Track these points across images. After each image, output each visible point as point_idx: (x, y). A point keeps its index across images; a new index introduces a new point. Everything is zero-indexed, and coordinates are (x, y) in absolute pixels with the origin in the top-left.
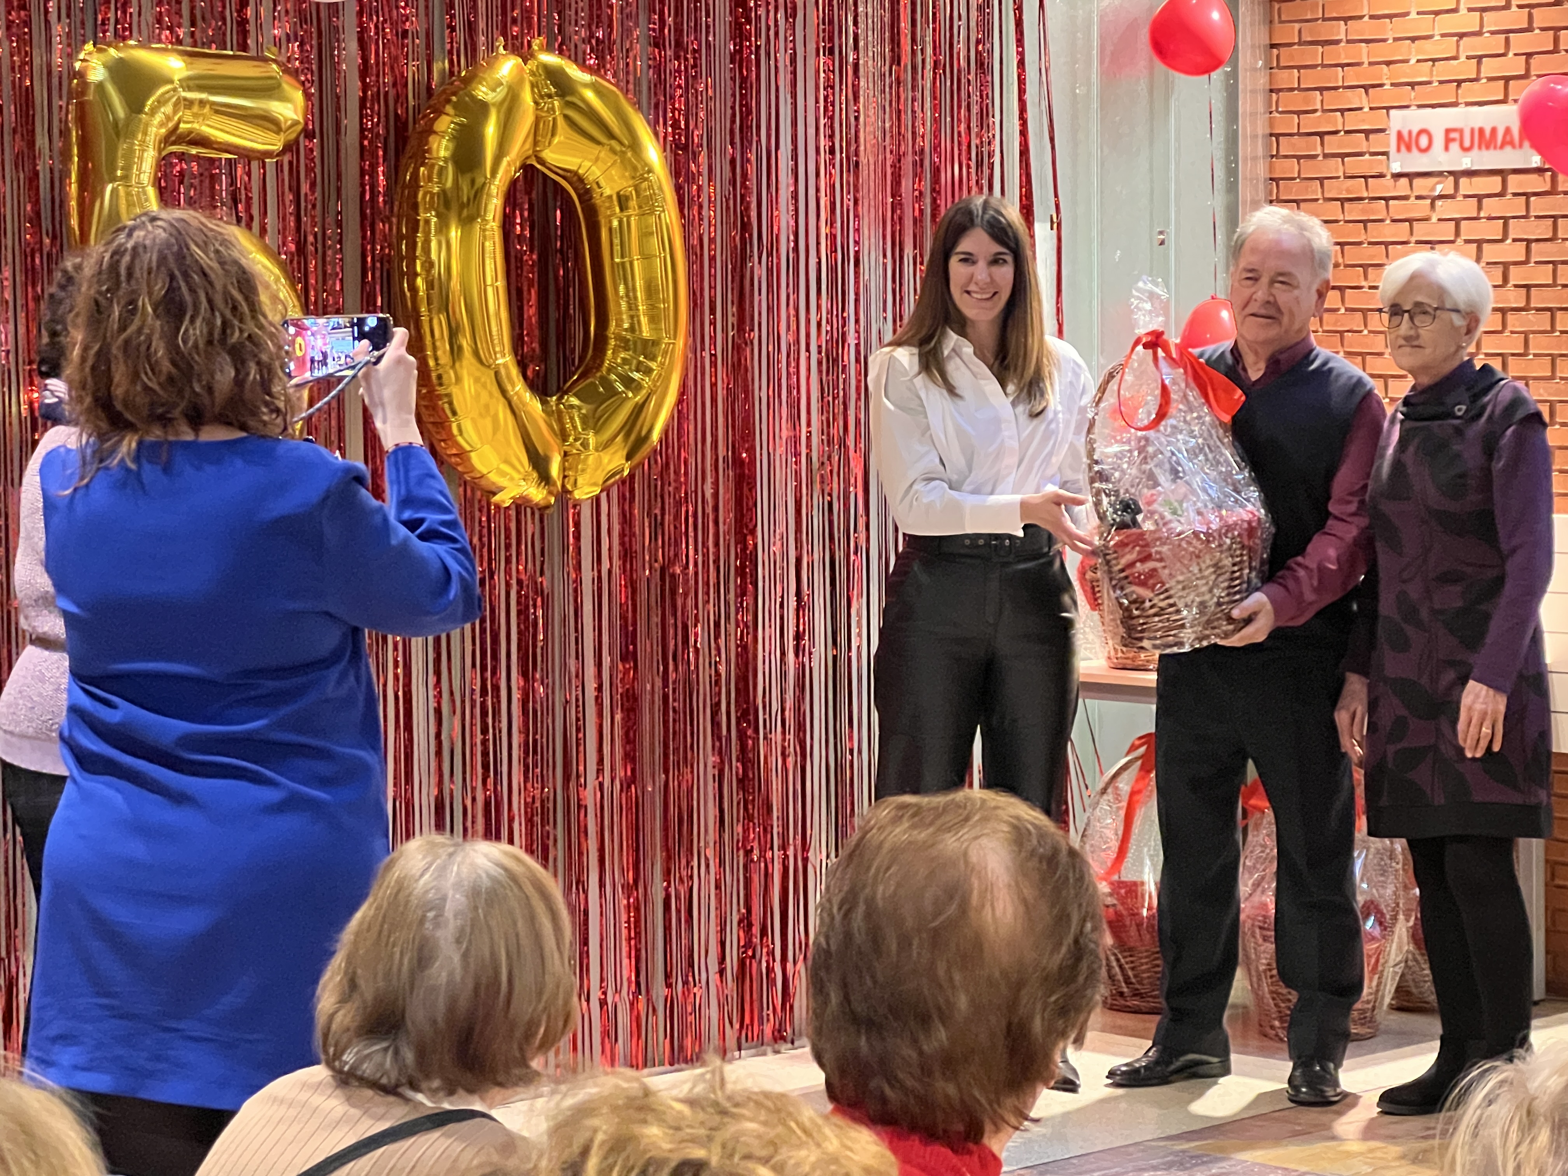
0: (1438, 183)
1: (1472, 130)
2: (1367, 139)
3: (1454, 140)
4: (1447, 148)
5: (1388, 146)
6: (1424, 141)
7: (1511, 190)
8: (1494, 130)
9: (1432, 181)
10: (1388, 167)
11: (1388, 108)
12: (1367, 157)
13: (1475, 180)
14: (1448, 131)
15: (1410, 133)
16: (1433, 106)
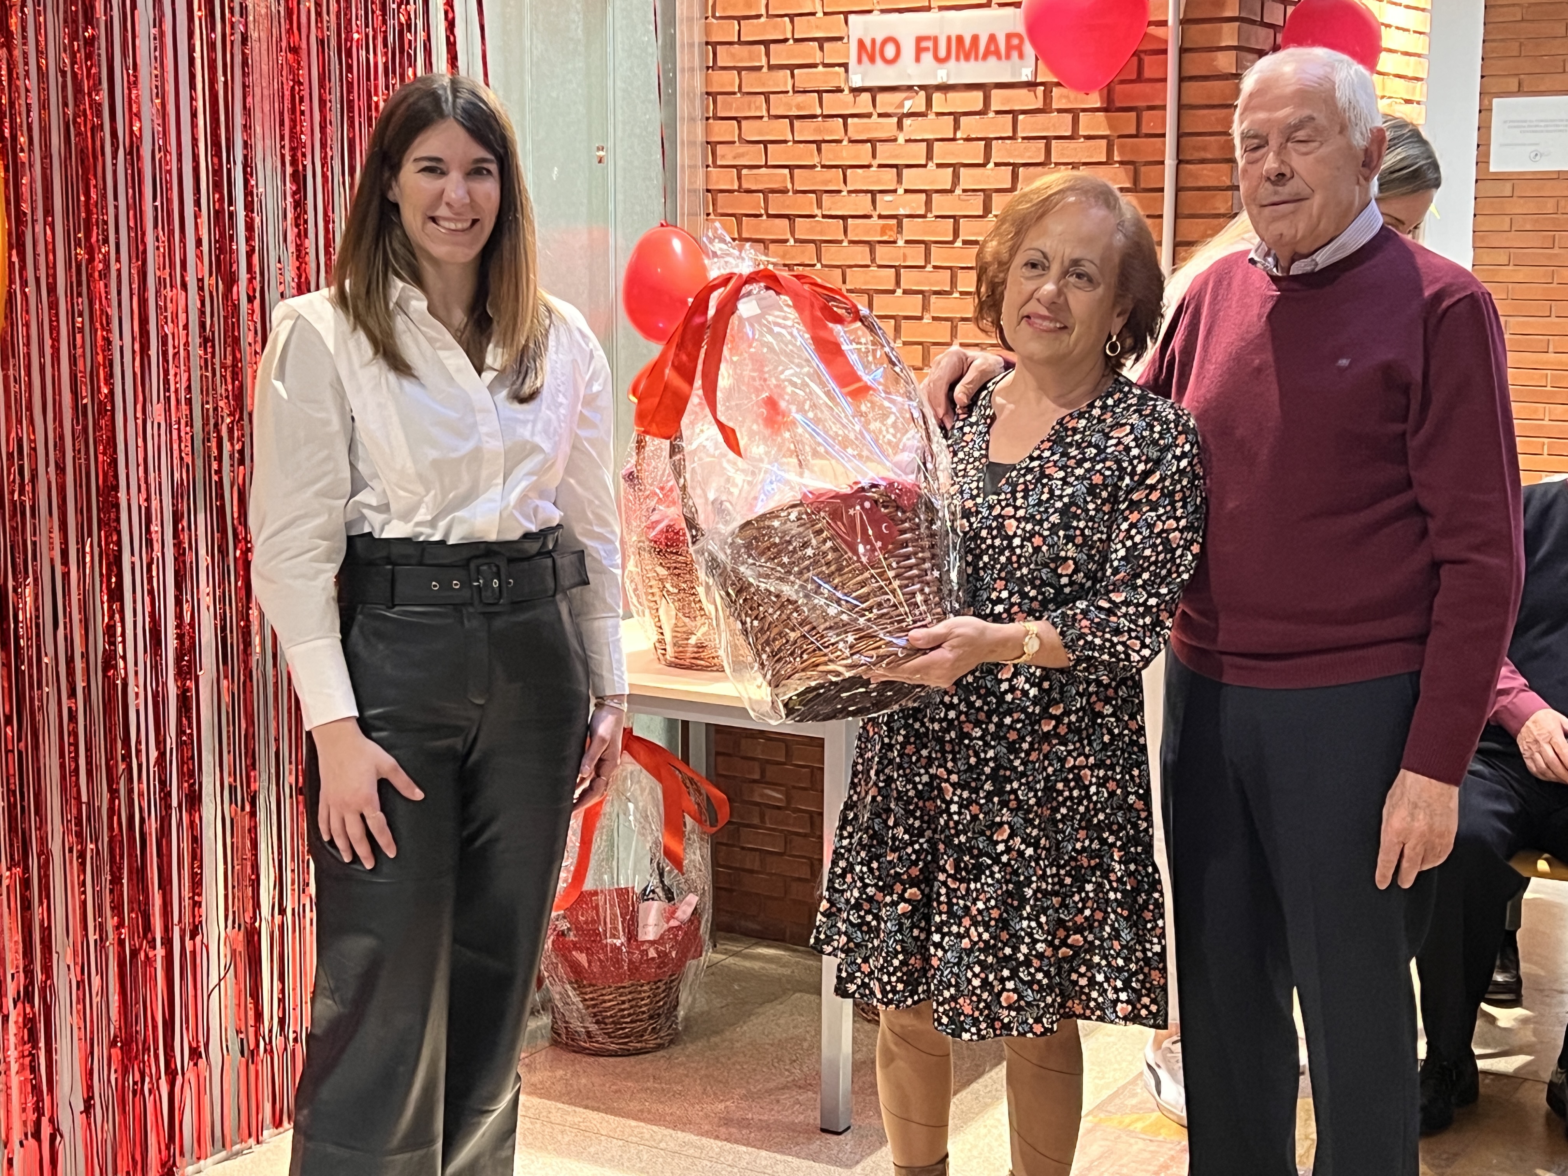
0: (907, 99)
1: (949, 39)
2: (821, 48)
3: (927, 49)
4: (918, 59)
5: (848, 57)
6: (890, 51)
7: (994, 107)
8: (975, 39)
9: (899, 96)
10: (847, 80)
11: (846, 14)
12: (820, 68)
13: (951, 95)
14: (919, 40)
15: (873, 41)
16: (900, 11)
